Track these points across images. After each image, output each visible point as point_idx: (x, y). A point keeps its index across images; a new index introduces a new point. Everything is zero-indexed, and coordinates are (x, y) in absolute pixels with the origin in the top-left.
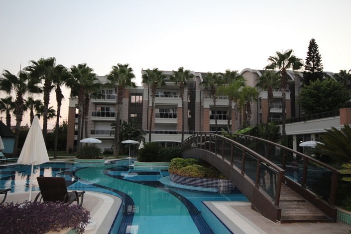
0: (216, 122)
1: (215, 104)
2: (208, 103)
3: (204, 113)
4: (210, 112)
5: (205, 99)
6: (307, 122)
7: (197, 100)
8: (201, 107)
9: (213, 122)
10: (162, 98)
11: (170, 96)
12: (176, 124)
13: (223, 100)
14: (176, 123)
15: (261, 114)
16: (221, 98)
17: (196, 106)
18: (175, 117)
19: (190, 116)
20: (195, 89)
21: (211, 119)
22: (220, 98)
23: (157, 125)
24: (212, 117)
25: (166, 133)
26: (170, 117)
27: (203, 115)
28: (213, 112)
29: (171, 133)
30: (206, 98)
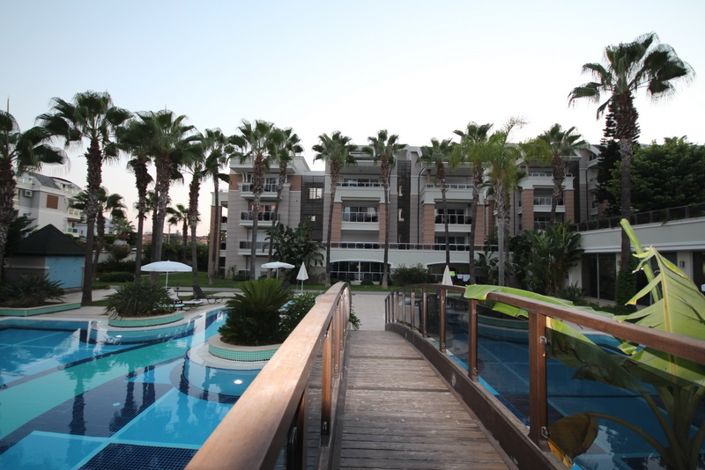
0: (447, 227)
1: (444, 196)
2: (431, 196)
3: (426, 213)
4: (436, 211)
5: (427, 189)
6: (670, 223)
7: (414, 192)
8: (420, 203)
9: (440, 228)
10: (353, 188)
11: (367, 185)
12: (378, 232)
13: (458, 190)
14: (377, 229)
15: (520, 215)
16: (456, 187)
17: (411, 201)
18: (375, 219)
19: (401, 219)
20: (410, 174)
21: (437, 222)
22: (452, 187)
23: (345, 233)
24: (438, 220)
25: (360, 246)
26: (368, 220)
27: (423, 216)
28: (440, 211)
29: (368, 246)
30: (429, 186)
